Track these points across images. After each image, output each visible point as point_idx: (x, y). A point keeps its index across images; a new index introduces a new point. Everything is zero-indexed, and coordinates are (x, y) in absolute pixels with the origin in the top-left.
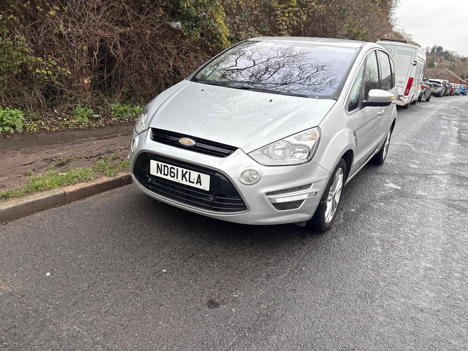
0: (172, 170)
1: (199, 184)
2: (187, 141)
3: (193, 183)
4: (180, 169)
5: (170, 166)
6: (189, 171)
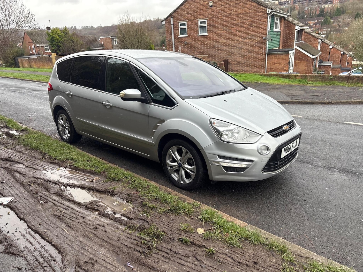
4: (291, 144)
5: (288, 146)
6: (294, 142)
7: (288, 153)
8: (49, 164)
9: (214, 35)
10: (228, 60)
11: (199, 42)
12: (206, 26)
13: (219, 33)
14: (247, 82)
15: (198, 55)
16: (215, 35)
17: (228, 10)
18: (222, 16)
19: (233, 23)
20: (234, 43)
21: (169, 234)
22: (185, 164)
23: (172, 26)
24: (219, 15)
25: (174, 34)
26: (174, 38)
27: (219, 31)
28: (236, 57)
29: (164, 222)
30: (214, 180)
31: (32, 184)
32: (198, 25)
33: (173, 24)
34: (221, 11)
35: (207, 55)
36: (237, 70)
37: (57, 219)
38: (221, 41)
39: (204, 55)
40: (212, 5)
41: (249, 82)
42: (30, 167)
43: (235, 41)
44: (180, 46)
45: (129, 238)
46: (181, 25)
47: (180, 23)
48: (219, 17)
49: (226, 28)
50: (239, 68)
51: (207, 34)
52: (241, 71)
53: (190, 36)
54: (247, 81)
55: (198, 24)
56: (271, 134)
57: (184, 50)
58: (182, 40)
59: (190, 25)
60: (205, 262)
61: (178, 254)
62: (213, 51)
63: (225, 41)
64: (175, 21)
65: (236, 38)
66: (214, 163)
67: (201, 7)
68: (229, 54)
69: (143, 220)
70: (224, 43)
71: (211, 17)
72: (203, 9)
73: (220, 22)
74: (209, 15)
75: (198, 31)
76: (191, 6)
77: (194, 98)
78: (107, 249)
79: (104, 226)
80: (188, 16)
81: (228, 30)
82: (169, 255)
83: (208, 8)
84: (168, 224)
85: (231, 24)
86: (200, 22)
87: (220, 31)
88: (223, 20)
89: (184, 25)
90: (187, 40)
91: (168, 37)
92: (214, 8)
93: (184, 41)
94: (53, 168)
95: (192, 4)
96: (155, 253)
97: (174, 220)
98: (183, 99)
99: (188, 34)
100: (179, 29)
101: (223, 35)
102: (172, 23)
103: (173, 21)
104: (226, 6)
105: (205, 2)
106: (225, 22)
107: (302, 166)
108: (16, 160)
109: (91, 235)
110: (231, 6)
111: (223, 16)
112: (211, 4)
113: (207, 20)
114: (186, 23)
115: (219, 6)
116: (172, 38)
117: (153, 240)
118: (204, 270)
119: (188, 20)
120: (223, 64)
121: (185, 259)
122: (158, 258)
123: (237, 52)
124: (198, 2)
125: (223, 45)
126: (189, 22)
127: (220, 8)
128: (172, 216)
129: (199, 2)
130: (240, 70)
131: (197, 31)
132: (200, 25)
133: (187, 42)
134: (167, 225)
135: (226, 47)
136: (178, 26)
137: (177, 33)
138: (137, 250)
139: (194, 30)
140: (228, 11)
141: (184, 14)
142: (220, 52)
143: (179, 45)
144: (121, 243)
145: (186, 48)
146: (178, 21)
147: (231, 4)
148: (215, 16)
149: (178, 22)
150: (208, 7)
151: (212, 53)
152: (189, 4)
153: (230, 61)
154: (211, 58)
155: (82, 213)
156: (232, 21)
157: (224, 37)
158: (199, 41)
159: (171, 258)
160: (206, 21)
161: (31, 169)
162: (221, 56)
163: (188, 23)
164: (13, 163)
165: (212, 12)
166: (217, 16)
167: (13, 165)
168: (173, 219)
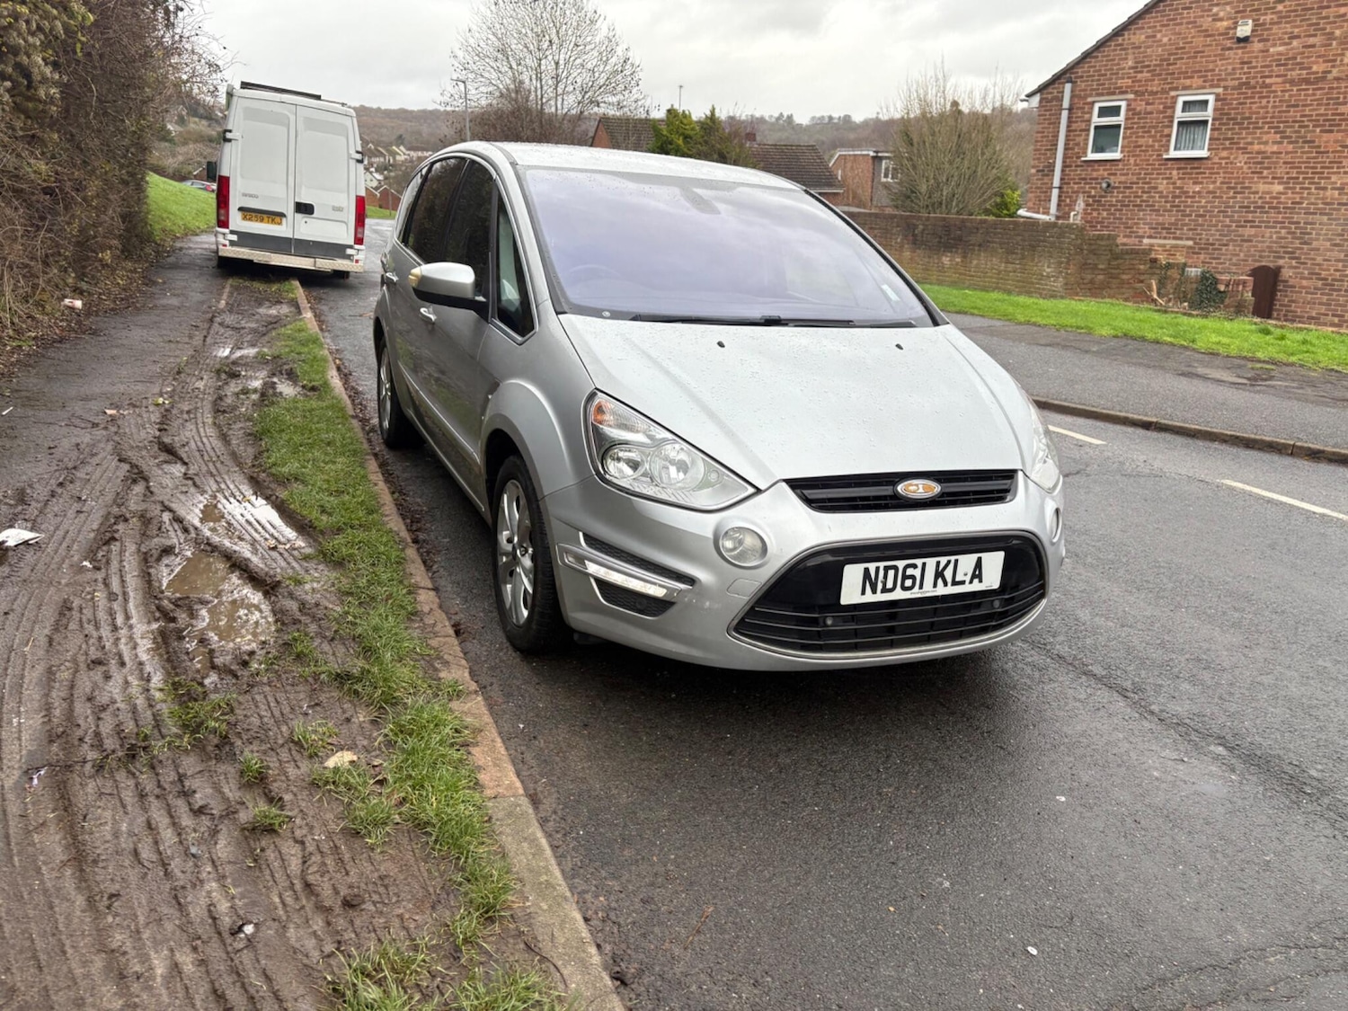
0: (910, 572)
1: (976, 581)
2: (921, 486)
3: (963, 583)
4: (931, 563)
5: (901, 564)
6: (953, 558)
7: (898, 595)
8: (246, 481)
9: (1235, 158)
10: (1279, 269)
11: (1163, 185)
12: (1205, 123)
13: (1258, 153)
14: (1292, 364)
15: (1150, 237)
16: (1241, 160)
17: (1319, 57)
18: (1284, 82)
19: (1333, 114)
20: (1323, 199)
21: (245, 737)
22: (526, 551)
23: (1065, 114)
24: (1270, 77)
25: (1066, 149)
26: (1064, 162)
27: (1259, 144)
28: (1319, 259)
29: (278, 702)
30: (574, 625)
31: (134, 519)
32: (1172, 117)
33: (1070, 109)
34: (1285, 62)
35: (1188, 239)
36: (1313, 318)
37: (56, 614)
38: (1262, 187)
39: (1175, 238)
40: (1248, 34)
41: (1302, 366)
42: (191, 479)
43: (1329, 193)
44: (1081, 195)
45: (134, 710)
46: (1104, 112)
47: (1097, 106)
48: (1269, 86)
49: (1296, 132)
50: (1323, 309)
51: (1204, 153)
52: (1333, 325)
53: (1132, 161)
54: (1293, 359)
55: (1174, 112)
56: (806, 492)
57: (1095, 214)
58: (1095, 174)
59: (1139, 113)
60: (222, 843)
61: (186, 794)
62: (1216, 226)
63: (1280, 188)
64: (1079, 97)
65: (1334, 178)
66: (571, 559)
67: (1199, 41)
68: (1292, 243)
69: (236, 676)
70: (1275, 198)
71: (1237, 82)
72: (1207, 49)
73: (1274, 107)
74: (1230, 74)
75: (1169, 141)
76: (1159, 36)
77: (617, 315)
78: (46, 720)
79: (123, 664)
80: (1139, 76)
81: (1305, 142)
82: (157, 791)
83: (1230, 49)
84: (287, 710)
85: (1322, 115)
86: (1185, 103)
87: (1266, 143)
88: (1287, 98)
89: (1115, 111)
90: (1115, 174)
91: (1039, 159)
92: (1257, 46)
93: (1103, 179)
94: (237, 494)
95: (1160, 31)
96: (129, 772)
97: (318, 708)
98: (557, 313)
99: (1122, 152)
100: (1088, 130)
101: (1276, 163)
102: (1066, 104)
103: (1072, 97)
104: (1312, 41)
105: (1219, 24)
106: (1293, 106)
107: (1083, 696)
108: (184, 456)
109: (64, 675)
110: (1334, 43)
111: (1292, 82)
112: (1244, 30)
113: (1217, 95)
114: (1123, 104)
115: (1280, 39)
116: (1054, 162)
117: (180, 737)
118: (185, 861)
119: (1136, 93)
120: (1244, 282)
121: (184, 815)
122: (117, 787)
123: (1330, 240)
124: (1188, 23)
125: (1273, 205)
126: (1135, 100)
127: (1281, 49)
128: (329, 695)
129: (1195, 22)
130: (1330, 318)
131: (1164, 140)
132: (1179, 115)
133: (1112, 182)
134: (277, 713)
135: (1280, 213)
136: (1087, 116)
137: (1078, 144)
138: (102, 746)
139: (1150, 137)
140: (1317, 63)
141: (1124, 69)
142: (1249, 231)
143: (1077, 192)
144: (99, 719)
145: (1104, 205)
146: (1091, 95)
147: (1338, 32)
148: (1253, 82)
149: (1090, 100)
150: (1229, 43)
151: (1212, 235)
152: (1149, 28)
153: (1286, 273)
154: (1202, 256)
155: (128, 617)
156: (1328, 104)
157: (1280, 171)
158: (1165, 182)
159: (152, 799)
160: (1211, 98)
161: (190, 482)
162: (1249, 251)
163: (1133, 103)
164: (171, 457)
165: (1243, 63)
166: (1261, 80)
167: (164, 466)
168: (317, 704)
